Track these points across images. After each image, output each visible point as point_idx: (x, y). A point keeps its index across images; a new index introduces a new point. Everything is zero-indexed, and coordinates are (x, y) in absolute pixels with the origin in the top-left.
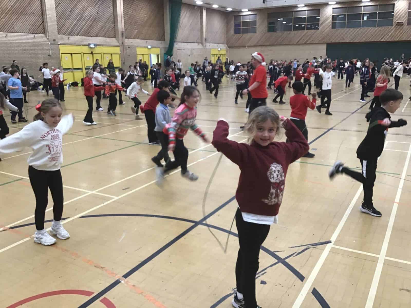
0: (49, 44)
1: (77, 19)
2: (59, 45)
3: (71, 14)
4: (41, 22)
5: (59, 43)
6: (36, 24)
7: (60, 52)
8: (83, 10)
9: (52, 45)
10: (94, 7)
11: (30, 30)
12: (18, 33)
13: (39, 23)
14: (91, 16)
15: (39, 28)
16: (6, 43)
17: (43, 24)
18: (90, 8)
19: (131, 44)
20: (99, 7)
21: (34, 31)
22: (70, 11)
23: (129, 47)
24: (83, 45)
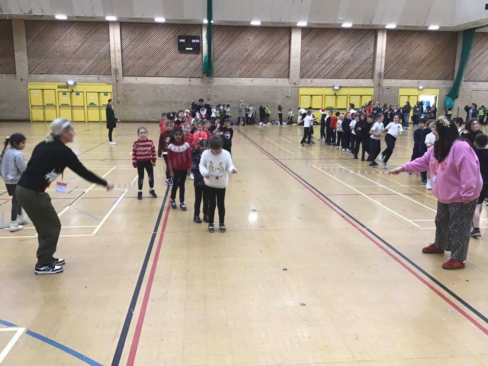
0: (289, 87)
1: (326, 63)
2: (299, 87)
3: (320, 59)
4: (287, 68)
5: (299, 86)
6: (281, 70)
7: (300, 93)
8: (335, 55)
9: (292, 88)
10: (349, 50)
11: (275, 76)
12: (264, 78)
13: (285, 69)
14: (344, 59)
15: (284, 73)
16: (250, 86)
17: (288, 70)
18: (343, 52)
19: (392, 85)
20: (355, 50)
21: (278, 76)
22: (319, 56)
23: (387, 88)
24: (326, 87)
